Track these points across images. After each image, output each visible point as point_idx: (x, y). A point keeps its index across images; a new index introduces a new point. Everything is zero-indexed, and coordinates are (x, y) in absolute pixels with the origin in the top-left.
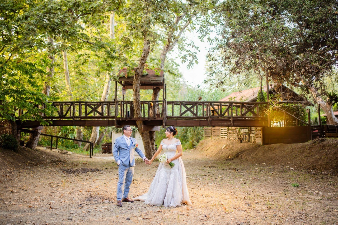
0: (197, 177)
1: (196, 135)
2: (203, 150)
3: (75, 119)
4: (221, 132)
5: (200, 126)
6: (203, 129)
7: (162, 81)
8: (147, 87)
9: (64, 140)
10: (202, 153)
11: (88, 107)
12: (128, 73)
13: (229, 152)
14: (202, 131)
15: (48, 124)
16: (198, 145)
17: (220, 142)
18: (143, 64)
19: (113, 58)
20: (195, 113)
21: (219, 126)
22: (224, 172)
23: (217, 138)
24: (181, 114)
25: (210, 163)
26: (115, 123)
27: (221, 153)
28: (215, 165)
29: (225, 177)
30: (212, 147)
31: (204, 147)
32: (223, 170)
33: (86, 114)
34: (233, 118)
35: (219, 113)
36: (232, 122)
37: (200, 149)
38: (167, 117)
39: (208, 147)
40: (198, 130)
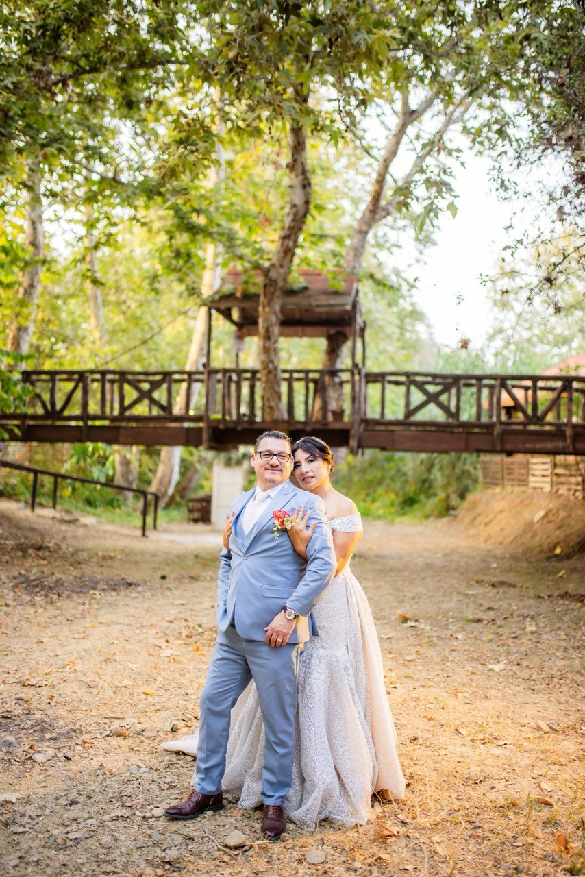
0: (446, 627)
1: (459, 479)
2: (477, 521)
3: (90, 423)
4: (531, 472)
5: (467, 449)
6: (477, 462)
7: (349, 308)
8: (309, 329)
9: (78, 484)
10: (472, 532)
11: (126, 387)
12: (246, 282)
13: (557, 533)
14: (475, 468)
15: (6, 436)
16: (461, 506)
17: (527, 502)
18: (288, 252)
19: (192, 229)
20: (453, 409)
21: (526, 452)
22: (545, 606)
23: (518, 489)
24: (410, 413)
25: (495, 568)
26: (205, 436)
27: (529, 535)
28: (511, 578)
29: (547, 629)
30: (504, 515)
31: (479, 515)
32: (539, 597)
33: (123, 409)
34: (574, 426)
35: (530, 411)
36: (569, 441)
37: (467, 520)
38: (366, 422)
39: (491, 516)
40: (464, 463)
